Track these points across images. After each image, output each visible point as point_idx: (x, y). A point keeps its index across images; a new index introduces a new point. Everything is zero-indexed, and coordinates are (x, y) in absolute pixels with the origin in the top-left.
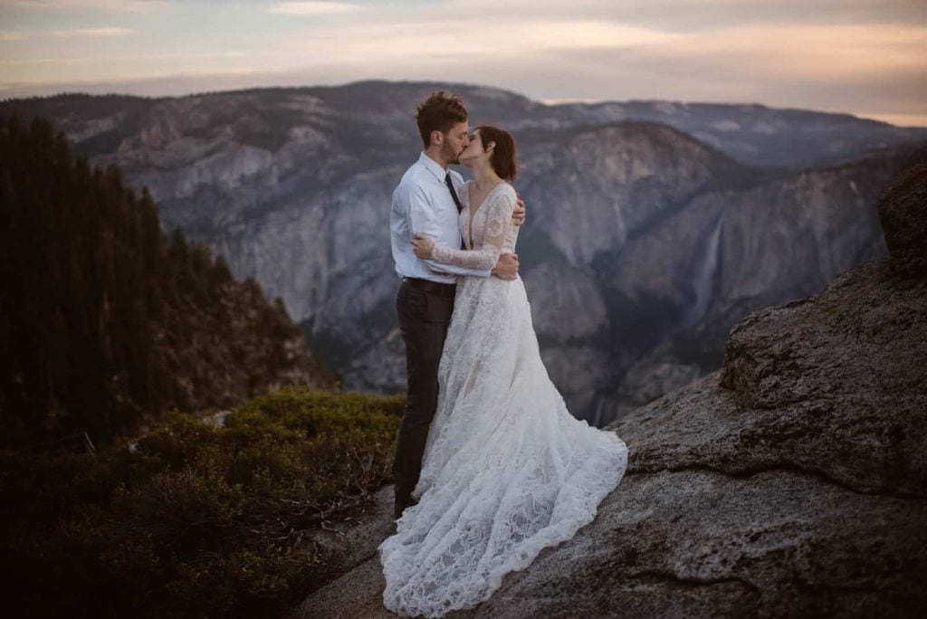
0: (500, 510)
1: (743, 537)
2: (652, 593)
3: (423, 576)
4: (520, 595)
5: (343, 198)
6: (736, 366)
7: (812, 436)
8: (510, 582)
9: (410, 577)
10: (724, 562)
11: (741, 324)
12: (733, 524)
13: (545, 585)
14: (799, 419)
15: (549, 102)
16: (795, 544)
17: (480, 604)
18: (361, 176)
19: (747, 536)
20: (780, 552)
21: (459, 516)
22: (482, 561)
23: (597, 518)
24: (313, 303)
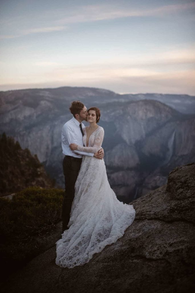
0: (94, 231)
1: (167, 245)
2: (138, 263)
3: (69, 254)
4: (98, 261)
5: (56, 123)
6: (171, 185)
7: (191, 210)
8: (95, 257)
9: (64, 254)
10: (161, 253)
11: (173, 171)
12: (165, 240)
13: (105, 259)
14: (187, 204)
15: (121, 93)
16: (183, 248)
17: (86, 264)
18: (62, 117)
19: (169, 244)
20: (178, 250)
21: (81, 233)
22: (87, 249)
23: (124, 235)
24: (47, 156)
